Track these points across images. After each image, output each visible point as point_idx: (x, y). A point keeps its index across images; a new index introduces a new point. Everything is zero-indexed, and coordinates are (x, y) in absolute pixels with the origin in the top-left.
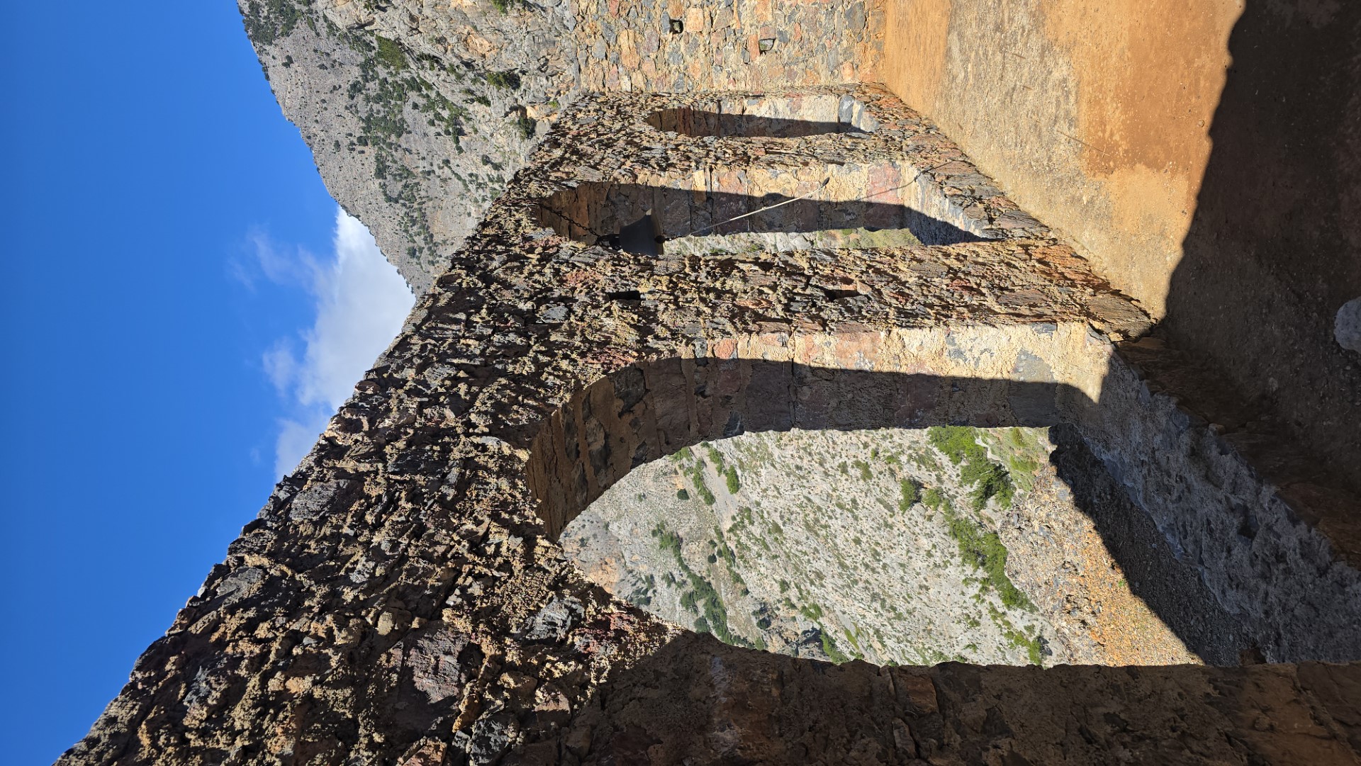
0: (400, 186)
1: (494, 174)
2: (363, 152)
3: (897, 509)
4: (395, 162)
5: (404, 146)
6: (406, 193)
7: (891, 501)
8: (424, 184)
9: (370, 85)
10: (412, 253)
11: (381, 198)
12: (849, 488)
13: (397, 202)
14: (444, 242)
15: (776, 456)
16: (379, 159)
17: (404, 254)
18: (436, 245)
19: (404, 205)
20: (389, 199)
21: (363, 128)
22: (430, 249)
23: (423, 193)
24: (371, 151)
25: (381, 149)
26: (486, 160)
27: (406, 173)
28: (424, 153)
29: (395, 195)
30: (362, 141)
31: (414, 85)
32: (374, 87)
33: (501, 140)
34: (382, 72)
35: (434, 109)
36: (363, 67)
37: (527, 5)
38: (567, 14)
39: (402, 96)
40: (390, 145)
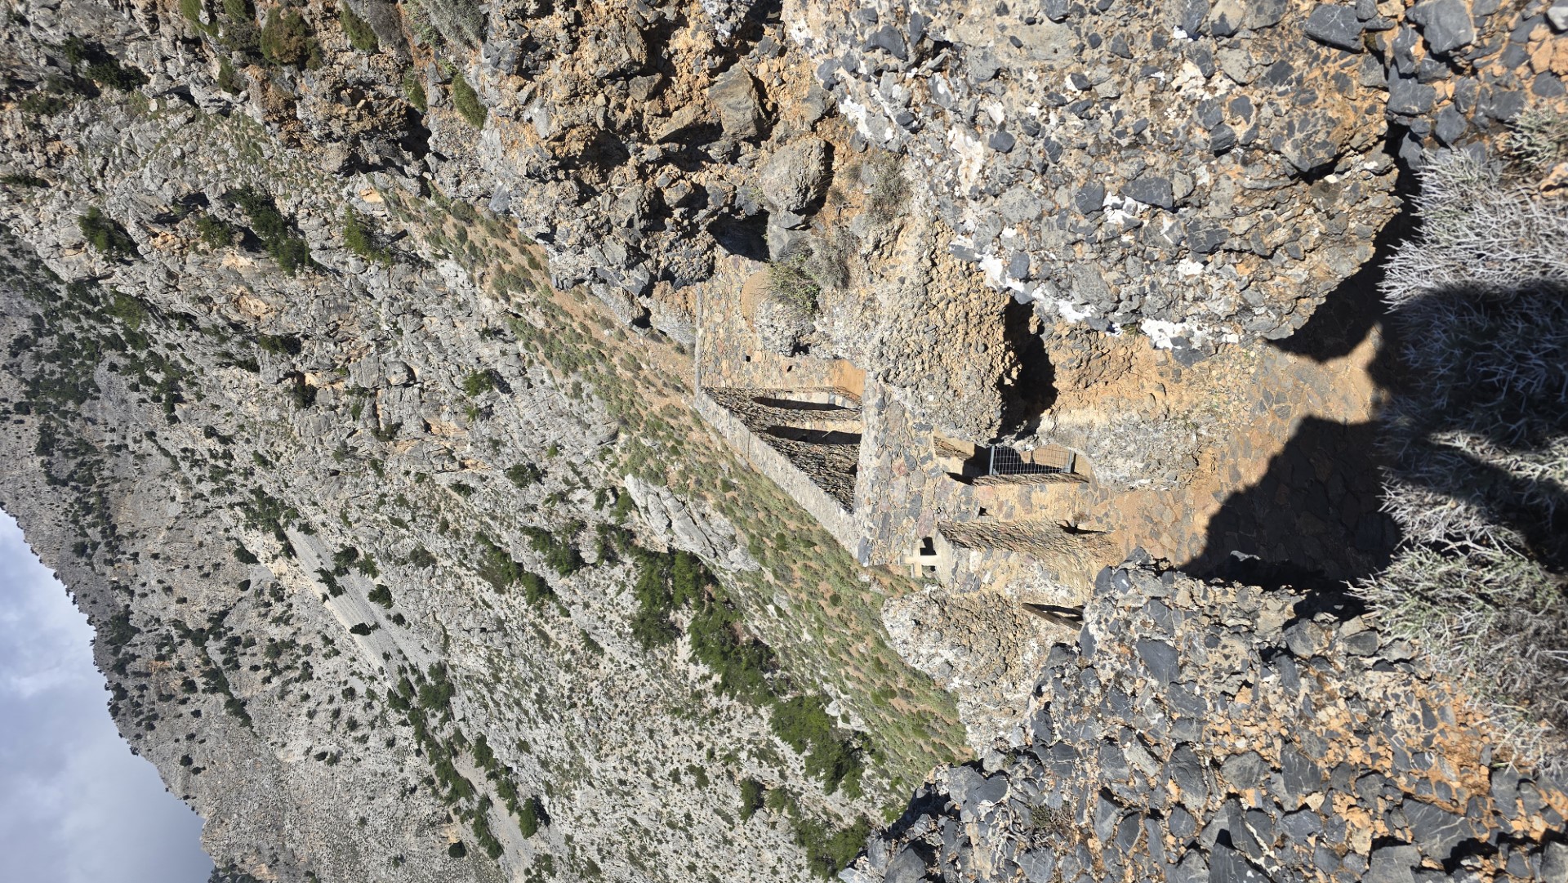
0: (72, 464)
1: (220, 448)
2: (22, 422)
3: (737, 820)
4: (70, 434)
5: (85, 414)
6: (81, 473)
7: (729, 810)
8: (110, 462)
9: (46, 340)
10: (80, 550)
11: (41, 479)
12: (682, 801)
13: (65, 484)
14: (132, 535)
15: (594, 772)
16: (43, 430)
17: (67, 552)
18: (119, 538)
19: (75, 488)
20: (53, 481)
21: (26, 393)
22: (108, 544)
23: (106, 473)
24: (33, 422)
25: (49, 418)
26: (210, 432)
27: (86, 447)
28: (114, 423)
29: (64, 476)
30: (23, 408)
31: (114, 343)
32: (49, 343)
33: (253, 409)
34: (68, 326)
35: (142, 373)
36: (36, 319)
37: (319, 269)
38: (373, 282)
39: (96, 356)
40: (65, 414)
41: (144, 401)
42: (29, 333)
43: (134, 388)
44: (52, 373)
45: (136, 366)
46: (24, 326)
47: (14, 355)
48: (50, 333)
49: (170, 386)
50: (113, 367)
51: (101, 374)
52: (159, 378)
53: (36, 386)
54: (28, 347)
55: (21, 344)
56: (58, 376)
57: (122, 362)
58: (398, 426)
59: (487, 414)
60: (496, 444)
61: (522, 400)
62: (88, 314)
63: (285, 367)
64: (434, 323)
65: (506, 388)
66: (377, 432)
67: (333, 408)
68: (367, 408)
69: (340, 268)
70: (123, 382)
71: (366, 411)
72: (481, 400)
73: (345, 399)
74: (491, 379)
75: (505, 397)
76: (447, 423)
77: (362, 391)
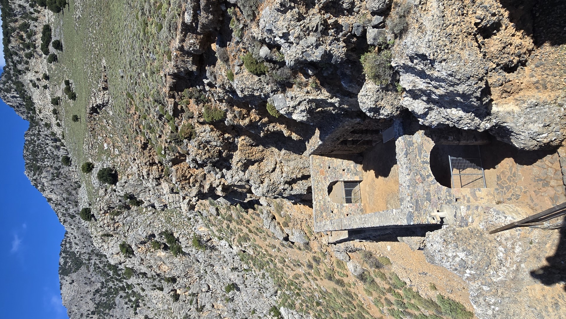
2: (92, 317)
9: (103, 290)
24: (95, 317)
28: (119, 316)
30: (93, 313)
31: (123, 289)
32: (105, 290)
33: (160, 305)
34: (111, 284)
35: (129, 298)
36: (102, 283)
37: (184, 254)
38: (200, 256)
39: (117, 293)
40: (105, 314)
41: (128, 308)
42: (100, 288)
43: (126, 303)
44: (104, 300)
45: (128, 296)
46: (99, 285)
47: (94, 295)
48: (105, 287)
49: (137, 301)
50: (121, 297)
51: (117, 299)
52: (133, 299)
53: (98, 305)
54: (98, 292)
55: (97, 291)
56: (105, 301)
57: (124, 295)
58: (204, 306)
59: (232, 300)
60: (235, 311)
61: (243, 293)
62: (117, 280)
63: (171, 288)
64: (217, 268)
65: (238, 289)
66: (197, 309)
67: (184, 301)
68: (195, 300)
69: (190, 252)
70: (123, 301)
71: (194, 302)
72: (230, 295)
73: (188, 298)
74: (234, 286)
75: (238, 293)
76: (219, 304)
77: (193, 295)
